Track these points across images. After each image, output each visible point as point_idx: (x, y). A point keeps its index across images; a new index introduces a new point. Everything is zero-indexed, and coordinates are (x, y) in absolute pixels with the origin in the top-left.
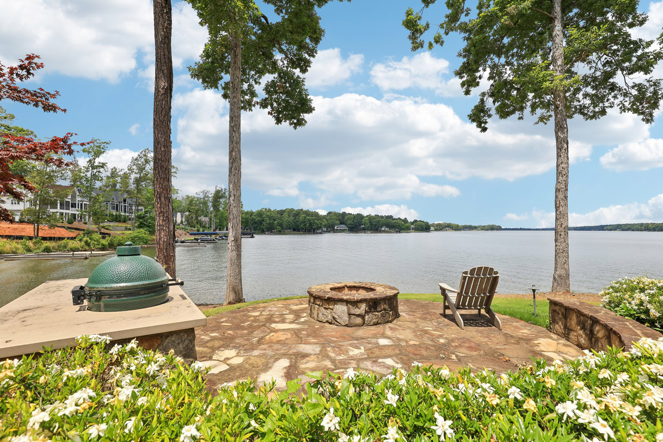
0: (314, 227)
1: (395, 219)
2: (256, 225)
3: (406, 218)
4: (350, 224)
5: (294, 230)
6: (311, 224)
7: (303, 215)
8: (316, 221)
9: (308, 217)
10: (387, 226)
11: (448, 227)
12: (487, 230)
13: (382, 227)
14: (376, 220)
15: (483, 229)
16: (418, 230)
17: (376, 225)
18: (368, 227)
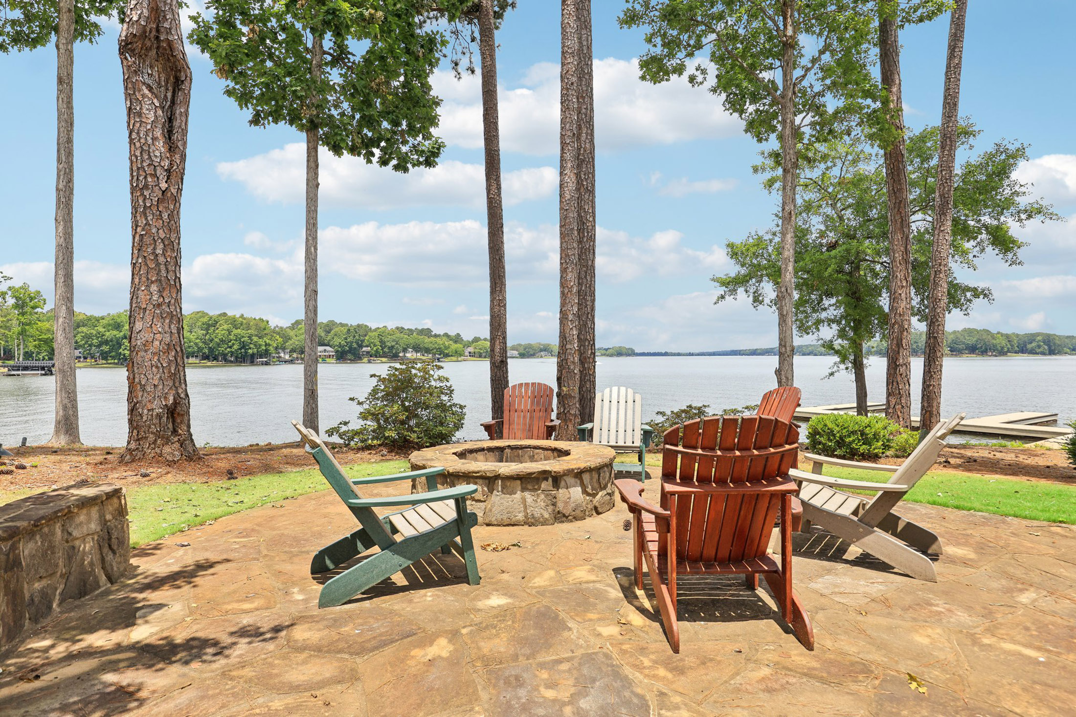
0: (250, 351)
1: (436, 336)
2: (105, 348)
3: (458, 335)
4: (340, 345)
5: (206, 357)
6: (244, 346)
7: (225, 327)
8: (255, 339)
9: (235, 331)
10: (417, 349)
11: (545, 350)
12: (611, 355)
13: (405, 350)
14: (393, 337)
15: (604, 355)
16: (480, 356)
17: (393, 347)
18: (377, 351)
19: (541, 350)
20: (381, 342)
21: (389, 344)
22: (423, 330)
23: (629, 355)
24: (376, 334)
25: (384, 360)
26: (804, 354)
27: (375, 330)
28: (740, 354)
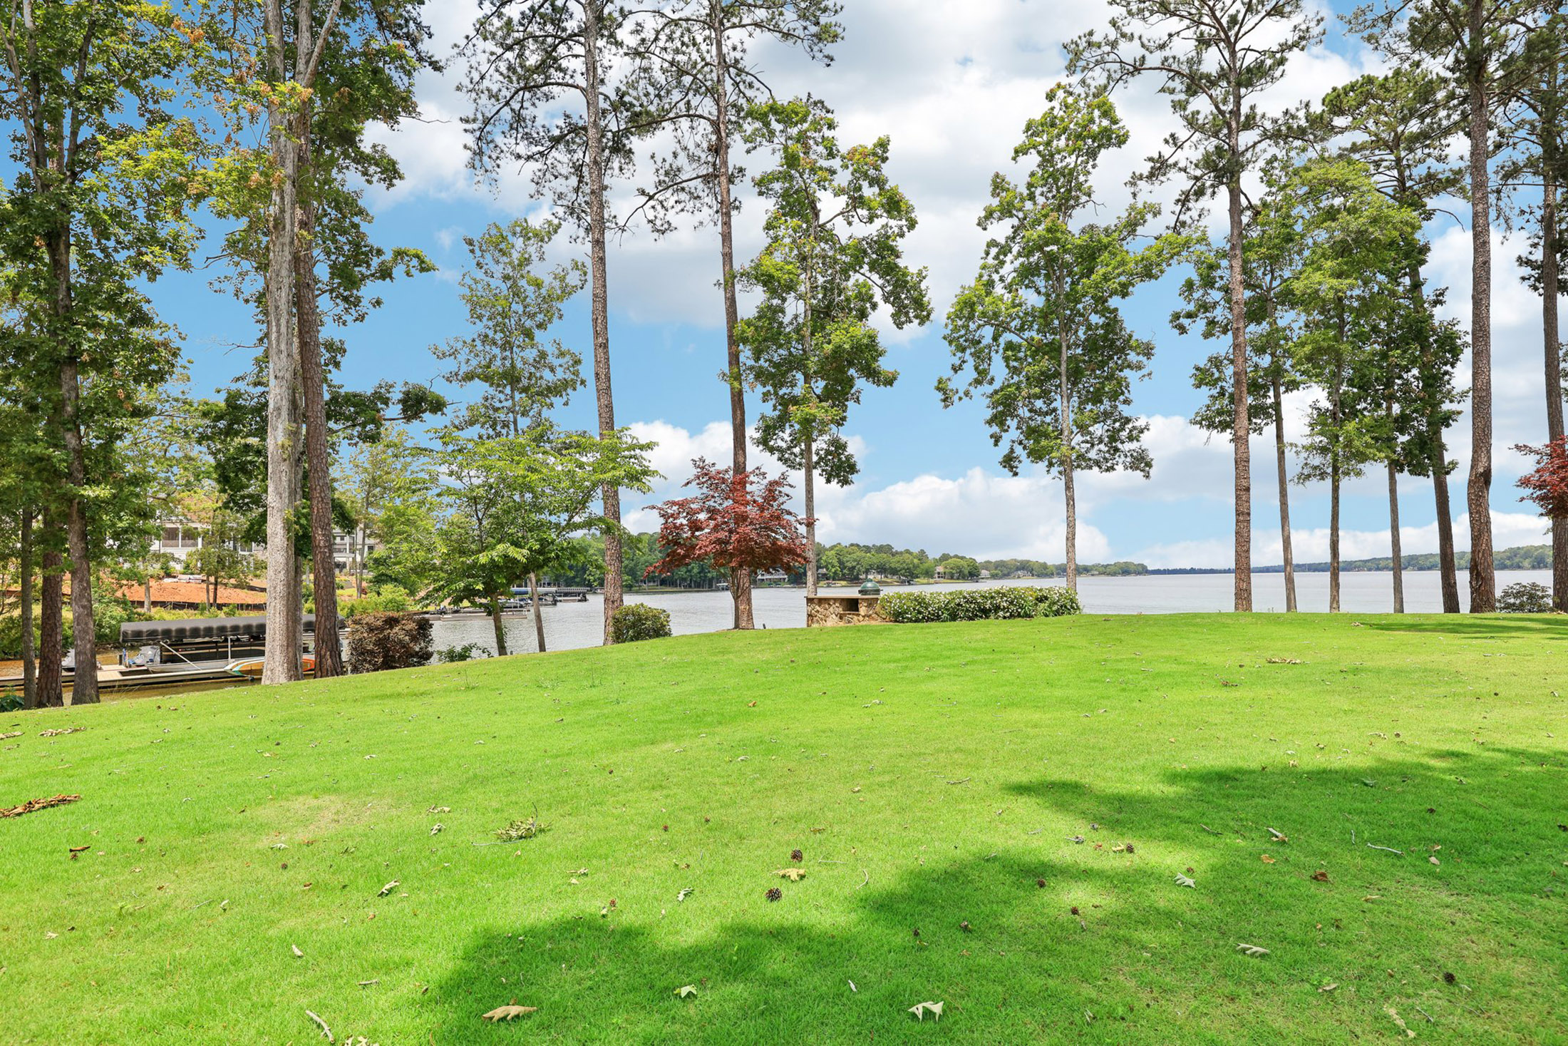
1: (897, 553)
10: (882, 569)
11: (1023, 568)
12: (1114, 574)
13: (867, 572)
14: (854, 556)
15: (1104, 573)
16: (952, 578)
17: (854, 568)
18: (835, 573)
19: (1018, 569)
20: (841, 562)
21: (849, 564)
22: (881, 547)
23: (1139, 573)
24: (833, 552)
25: (844, 583)
26: (1421, 569)
27: (832, 548)
28: (1309, 570)
